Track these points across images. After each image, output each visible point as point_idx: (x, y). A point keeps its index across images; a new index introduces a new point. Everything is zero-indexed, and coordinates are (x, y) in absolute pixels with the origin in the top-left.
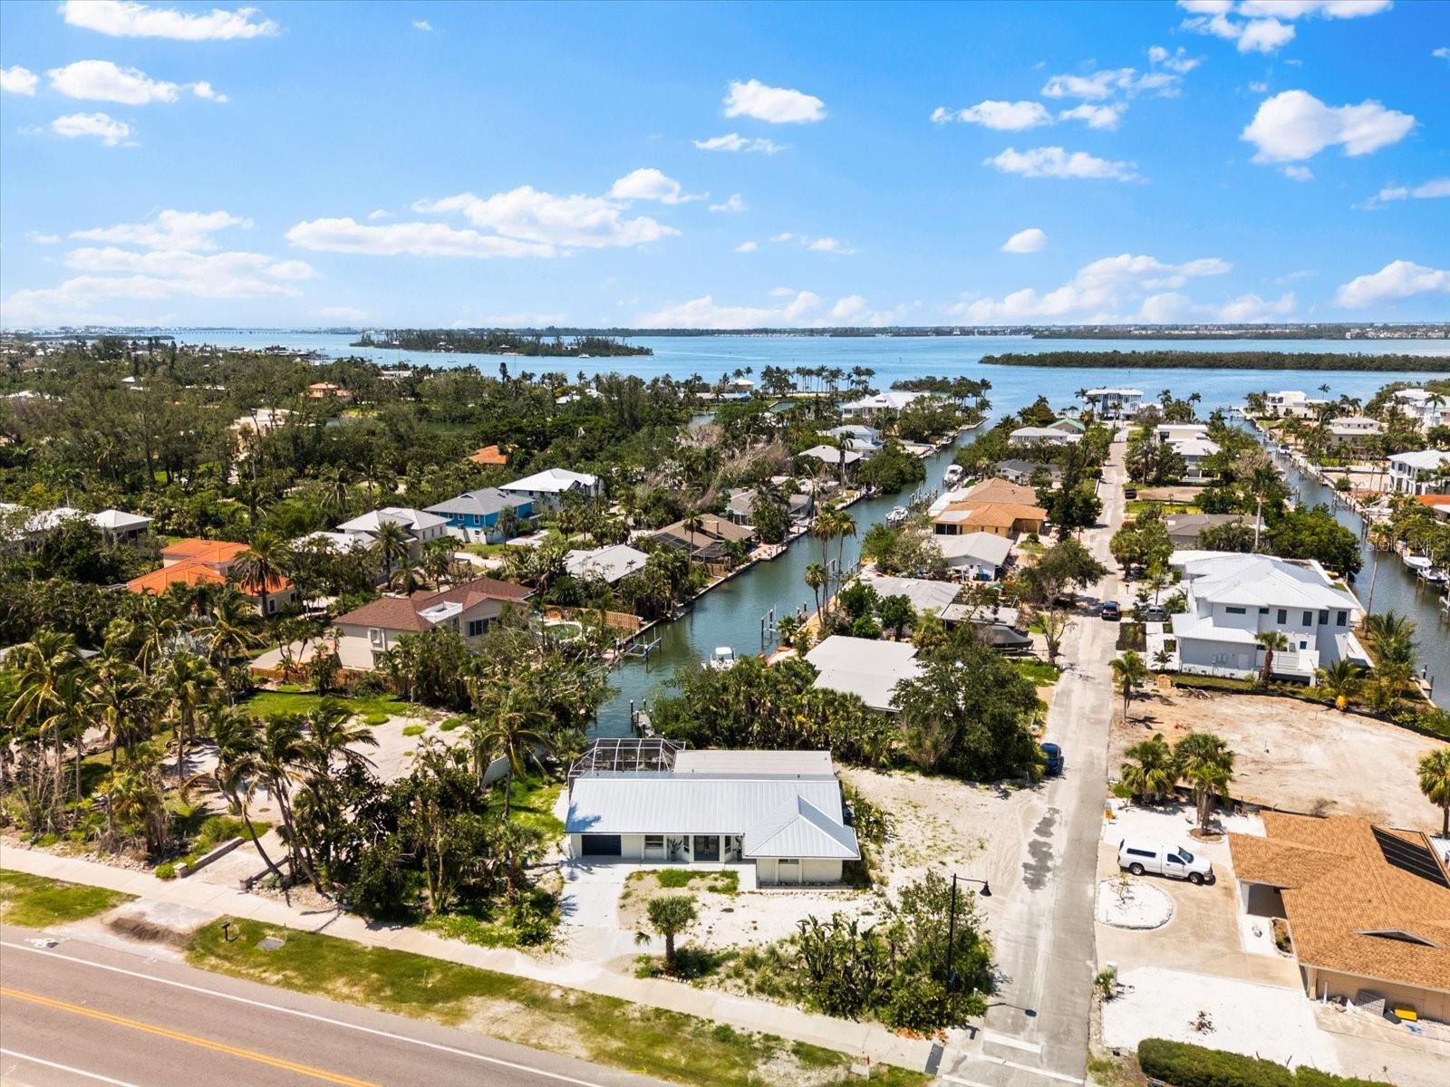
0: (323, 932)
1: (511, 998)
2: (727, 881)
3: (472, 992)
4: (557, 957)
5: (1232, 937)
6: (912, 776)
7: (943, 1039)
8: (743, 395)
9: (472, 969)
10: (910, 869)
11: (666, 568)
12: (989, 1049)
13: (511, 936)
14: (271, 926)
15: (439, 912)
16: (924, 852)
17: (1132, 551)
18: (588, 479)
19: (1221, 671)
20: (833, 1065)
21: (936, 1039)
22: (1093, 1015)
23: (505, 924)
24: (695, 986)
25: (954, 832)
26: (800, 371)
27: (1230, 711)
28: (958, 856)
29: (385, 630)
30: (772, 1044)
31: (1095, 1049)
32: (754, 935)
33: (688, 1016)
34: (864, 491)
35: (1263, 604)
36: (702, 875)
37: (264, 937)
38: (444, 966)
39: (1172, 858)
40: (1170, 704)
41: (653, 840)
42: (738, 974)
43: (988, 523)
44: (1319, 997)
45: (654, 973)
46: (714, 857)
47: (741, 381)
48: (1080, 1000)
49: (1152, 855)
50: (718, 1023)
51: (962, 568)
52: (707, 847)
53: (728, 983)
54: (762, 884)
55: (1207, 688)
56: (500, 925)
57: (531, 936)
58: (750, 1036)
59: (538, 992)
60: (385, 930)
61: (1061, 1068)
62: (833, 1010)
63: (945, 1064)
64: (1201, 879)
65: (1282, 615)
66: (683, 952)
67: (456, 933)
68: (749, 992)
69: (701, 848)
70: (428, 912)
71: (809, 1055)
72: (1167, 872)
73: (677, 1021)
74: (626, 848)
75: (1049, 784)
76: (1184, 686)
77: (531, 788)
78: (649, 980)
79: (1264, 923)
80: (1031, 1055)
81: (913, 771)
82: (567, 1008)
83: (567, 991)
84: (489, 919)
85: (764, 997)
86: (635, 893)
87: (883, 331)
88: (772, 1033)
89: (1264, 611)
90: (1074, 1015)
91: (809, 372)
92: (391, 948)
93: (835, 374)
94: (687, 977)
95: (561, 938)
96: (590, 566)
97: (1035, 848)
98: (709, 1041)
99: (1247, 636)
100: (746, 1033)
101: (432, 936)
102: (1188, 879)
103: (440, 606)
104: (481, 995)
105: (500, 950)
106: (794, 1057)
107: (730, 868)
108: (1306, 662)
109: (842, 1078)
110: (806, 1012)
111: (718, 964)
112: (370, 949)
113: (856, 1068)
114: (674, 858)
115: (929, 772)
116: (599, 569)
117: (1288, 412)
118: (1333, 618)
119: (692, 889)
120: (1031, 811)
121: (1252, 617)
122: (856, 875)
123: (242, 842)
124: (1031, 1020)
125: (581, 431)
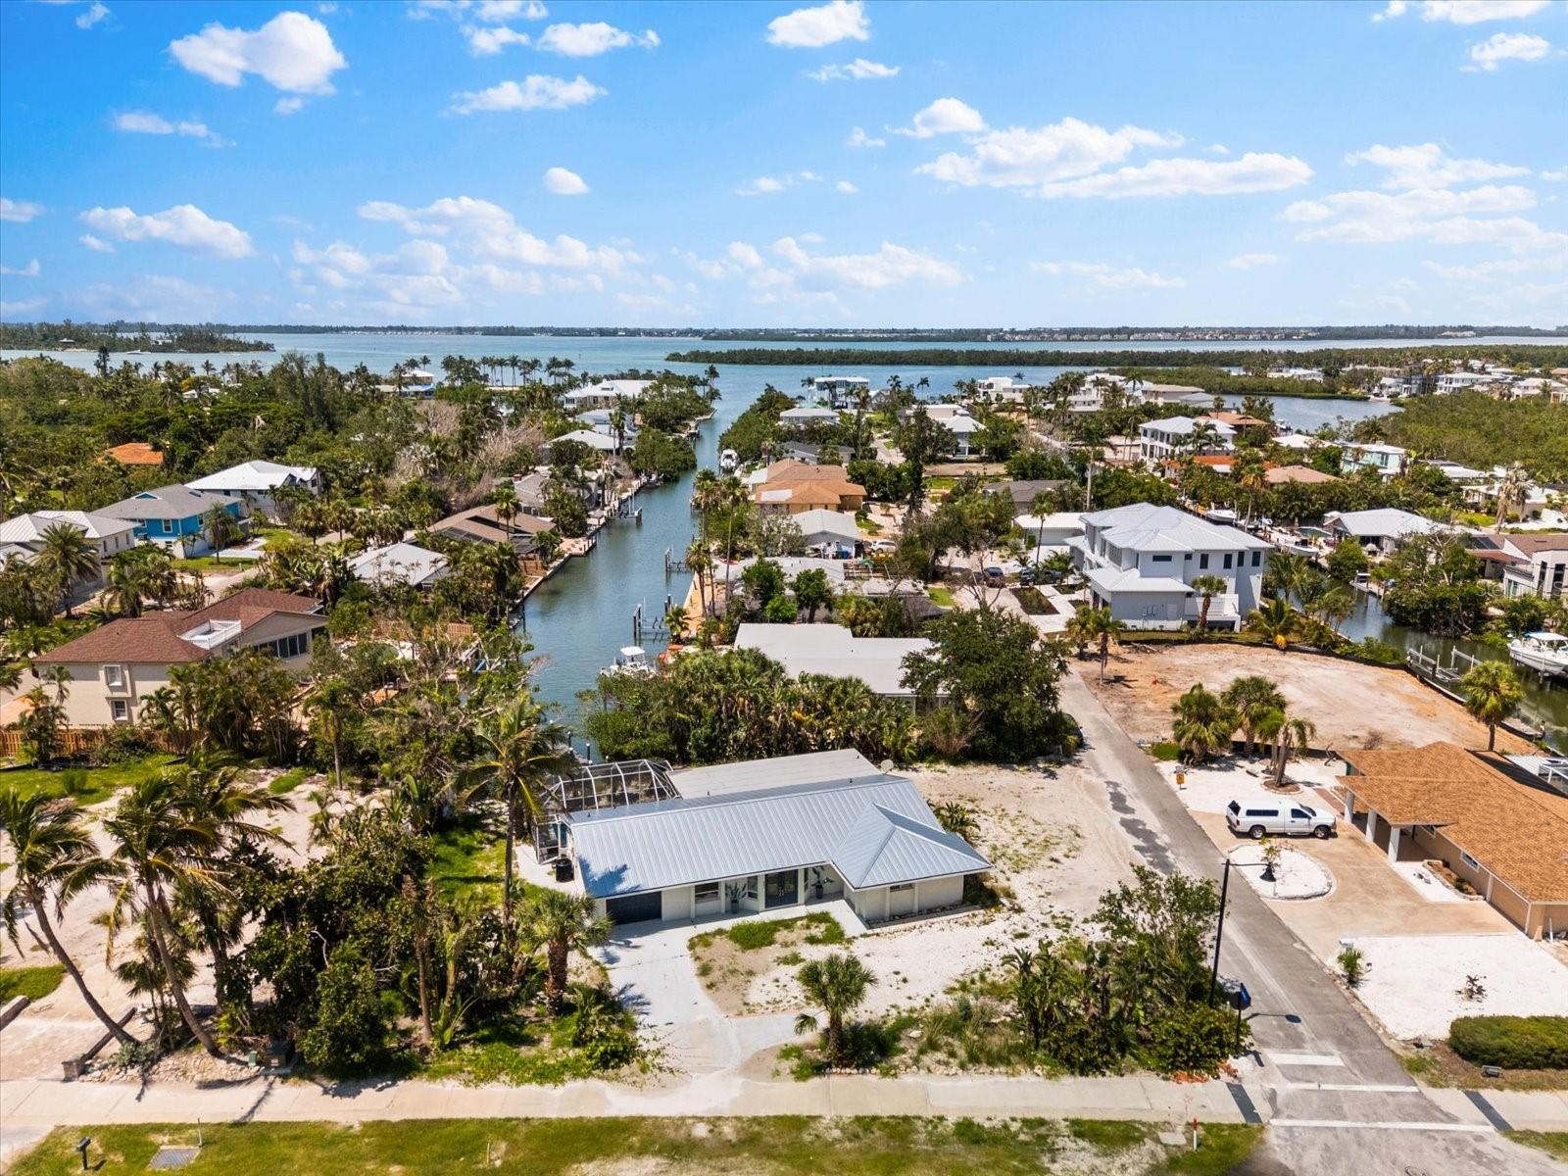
0: (257, 1118)
1: (641, 1152)
2: (823, 927)
3: (574, 1157)
4: (665, 1076)
5: (1405, 889)
6: (938, 767)
7: (1232, 1073)
8: (427, 388)
9: (548, 1123)
10: (1025, 873)
11: (492, 564)
12: (1291, 1073)
13: (578, 1059)
14: (159, 1128)
15: (444, 1048)
16: (1025, 851)
18: (306, 474)
19: (1152, 624)
20: (1139, 1140)
21: (1224, 1076)
22: (1356, 1005)
23: (558, 1044)
24: (885, 1074)
25: (1037, 823)
26: (485, 361)
28: (1063, 848)
29: (130, 665)
30: (1043, 1130)
31: (1392, 1044)
32: (908, 989)
33: (906, 1119)
34: (644, 479)
35: (1188, 548)
36: (788, 925)
37: (155, 1149)
38: (503, 1127)
39: (1296, 813)
40: (1126, 661)
41: (706, 890)
42: (932, 1045)
43: (816, 500)
44: (1546, 936)
45: (819, 1069)
46: (791, 899)
47: (419, 373)
48: (1327, 991)
49: (1274, 813)
50: (952, 1120)
51: (821, 546)
52: (781, 887)
53: (926, 1059)
54: (871, 922)
55: (1148, 642)
56: (549, 1047)
57: (614, 1054)
58: (1006, 1127)
59: (671, 1133)
60: (368, 1093)
61: (1380, 1078)
62: (1086, 1067)
63: (1262, 1108)
64: (1327, 832)
65: (1204, 560)
66: (856, 1029)
67: (488, 1074)
68: (962, 1066)
69: (774, 887)
70: (425, 1050)
71: (1089, 1132)
72: (1289, 830)
73: (900, 1128)
74: (668, 908)
75: (1081, 755)
76: (1127, 643)
77: (469, 851)
78: (816, 1081)
79: (1418, 866)
80: (1338, 1069)
81: (936, 761)
82: (733, 1148)
83: (714, 1122)
84: (531, 1042)
85: (984, 1068)
86: (715, 965)
87: (542, 330)
88: (1031, 1116)
89: (1188, 556)
90: (1337, 1010)
91: (501, 363)
92: (395, 1118)
93: (534, 365)
94: (866, 1064)
95: (654, 1046)
97: (1133, 827)
98: (958, 1147)
99: (1176, 585)
100: (997, 1123)
101: (451, 1086)
102: (1313, 835)
103: (206, 627)
104: (590, 1159)
105: (573, 1086)
106: (1082, 1143)
107: (817, 908)
108: (1226, 606)
109: (1162, 1156)
110: (1049, 1076)
111: (895, 1034)
112: (357, 1128)
113: (1167, 1138)
114: (735, 909)
115: (959, 759)
116: (400, 571)
118: (1248, 559)
119: (785, 945)
120: (1090, 788)
121: (1178, 563)
122: (978, 894)
123: (26, 1003)
124: (1301, 1027)
125: (260, 421)
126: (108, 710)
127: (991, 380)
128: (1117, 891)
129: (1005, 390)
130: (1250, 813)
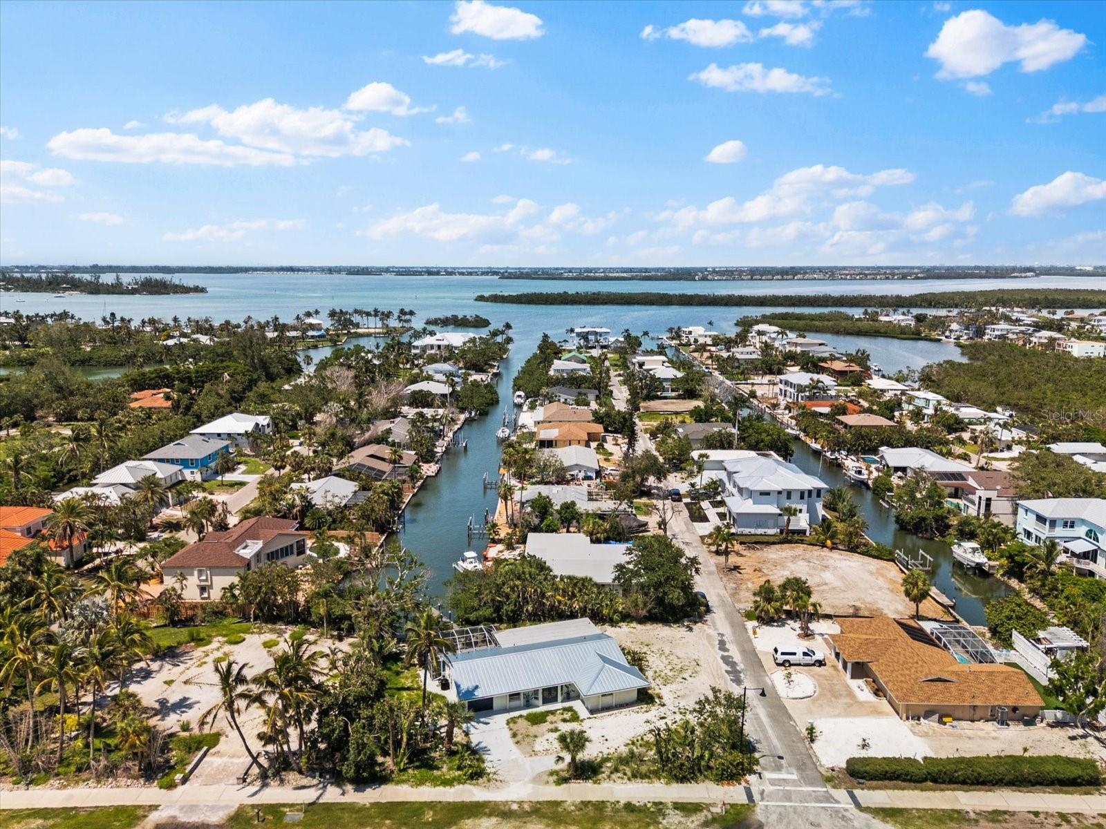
0: (321, 801)
1: (490, 815)
2: (570, 714)
3: (461, 817)
4: (499, 784)
5: (850, 694)
6: (632, 625)
7: (747, 782)
8: (319, 333)
9: (449, 803)
10: (669, 685)
11: (387, 494)
12: (773, 782)
13: (460, 776)
14: (284, 805)
15: (401, 771)
16: (670, 674)
17: (674, 453)
18: (263, 420)
19: (760, 531)
20: (701, 811)
21: (743, 784)
22: (811, 752)
23: (450, 769)
24: (595, 782)
25: (678, 658)
26: (356, 311)
27: (775, 556)
28: (690, 672)
29: (210, 568)
30: (661, 806)
31: (821, 770)
32: (608, 744)
33: (603, 802)
34: (467, 415)
35: (779, 489)
36: (553, 713)
37: (285, 814)
38: (430, 805)
39: (805, 654)
40: (742, 556)
41: (514, 696)
42: (616, 770)
43: (573, 438)
44: (908, 719)
45: (565, 780)
46: (555, 700)
47: (312, 321)
48: (799, 745)
49: (795, 654)
50: (623, 802)
51: (575, 472)
52: (550, 694)
53: (613, 776)
54: (592, 712)
55: (756, 543)
56: (445, 771)
57: (476, 774)
58: (645, 805)
59: (502, 808)
60: (369, 790)
61: (811, 784)
62: (683, 780)
63: (756, 797)
64: (821, 663)
65: (789, 494)
66: (583, 763)
67: (421, 782)
68: (629, 779)
69: (546, 694)
70: (392, 772)
71: (681, 807)
72: (802, 663)
73: (600, 806)
74: (496, 705)
75: (708, 617)
76: (744, 543)
77: (398, 673)
78: (564, 786)
79: (861, 682)
80: (794, 781)
81: (631, 622)
82: (528, 814)
83: (520, 803)
84: (438, 768)
85: (639, 780)
86: (519, 733)
87: (387, 270)
88: (657, 801)
89: (780, 493)
90: (801, 753)
91: (368, 314)
92: (384, 801)
93: (388, 315)
94: (587, 778)
95: (493, 770)
96: (330, 498)
97: (726, 660)
98: (624, 814)
99: (773, 509)
100: (642, 804)
101: (405, 788)
102: (814, 665)
103: (244, 545)
104: (469, 818)
105: (458, 788)
106: (677, 812)
107: (567, 704)
108: (802, 521)
109: (710, 817)
110: (667, 784)
111: (600, 765)
112: (368, 805)
113: (714, 810)
114: (528, 705)
115: (642, 621)
117: (696, 341)
118: (814, 494)
119: (552, 723)
120: (709, 637)
121: (773, 497)
122: (645, 697)
123: (208, 751)
124: (783, 762)
125: (226, 376)
126: (198, 591)
127: (691, 329)
128: (703, 698)
129: (700, 336)
130: (783, 654)
